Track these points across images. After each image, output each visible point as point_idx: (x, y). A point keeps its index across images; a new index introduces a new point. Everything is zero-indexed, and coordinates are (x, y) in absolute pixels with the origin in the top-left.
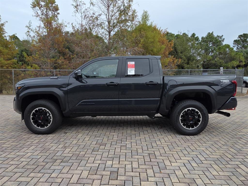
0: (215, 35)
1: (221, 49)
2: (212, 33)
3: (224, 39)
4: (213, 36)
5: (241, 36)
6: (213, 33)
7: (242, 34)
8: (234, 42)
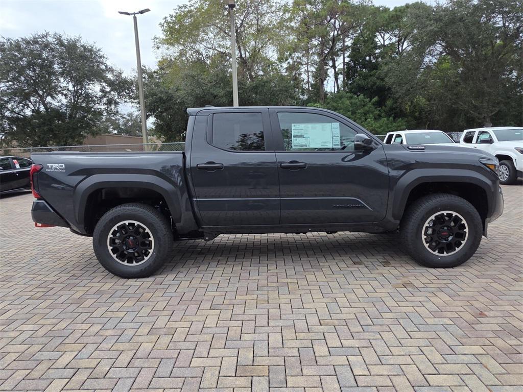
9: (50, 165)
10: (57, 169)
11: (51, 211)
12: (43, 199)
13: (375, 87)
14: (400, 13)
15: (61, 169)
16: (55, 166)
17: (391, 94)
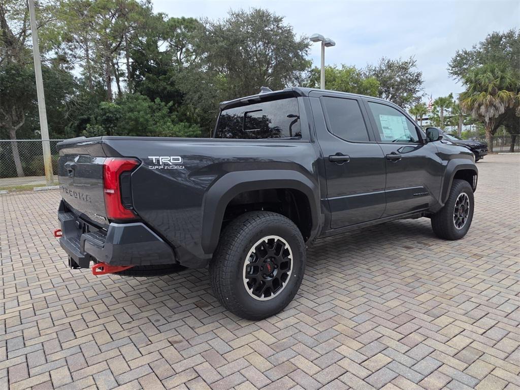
9: (154, 158)
10: (168, 165)
11: (159, 240)
12: (141, 220)
13: (166, 92)
14: (176, 23)
15: (176, 165)
16: (163, 159)
17: (183, 101)
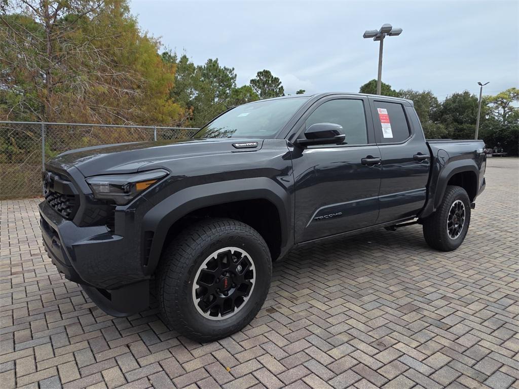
0: (221, 65)
1: (238, 93)
2: (216, 61)
3: (236, 75)
4: (218, 66)
5: (260, 73)
6: (218, 62)
7: (262, 70)
8: (251, 83)
